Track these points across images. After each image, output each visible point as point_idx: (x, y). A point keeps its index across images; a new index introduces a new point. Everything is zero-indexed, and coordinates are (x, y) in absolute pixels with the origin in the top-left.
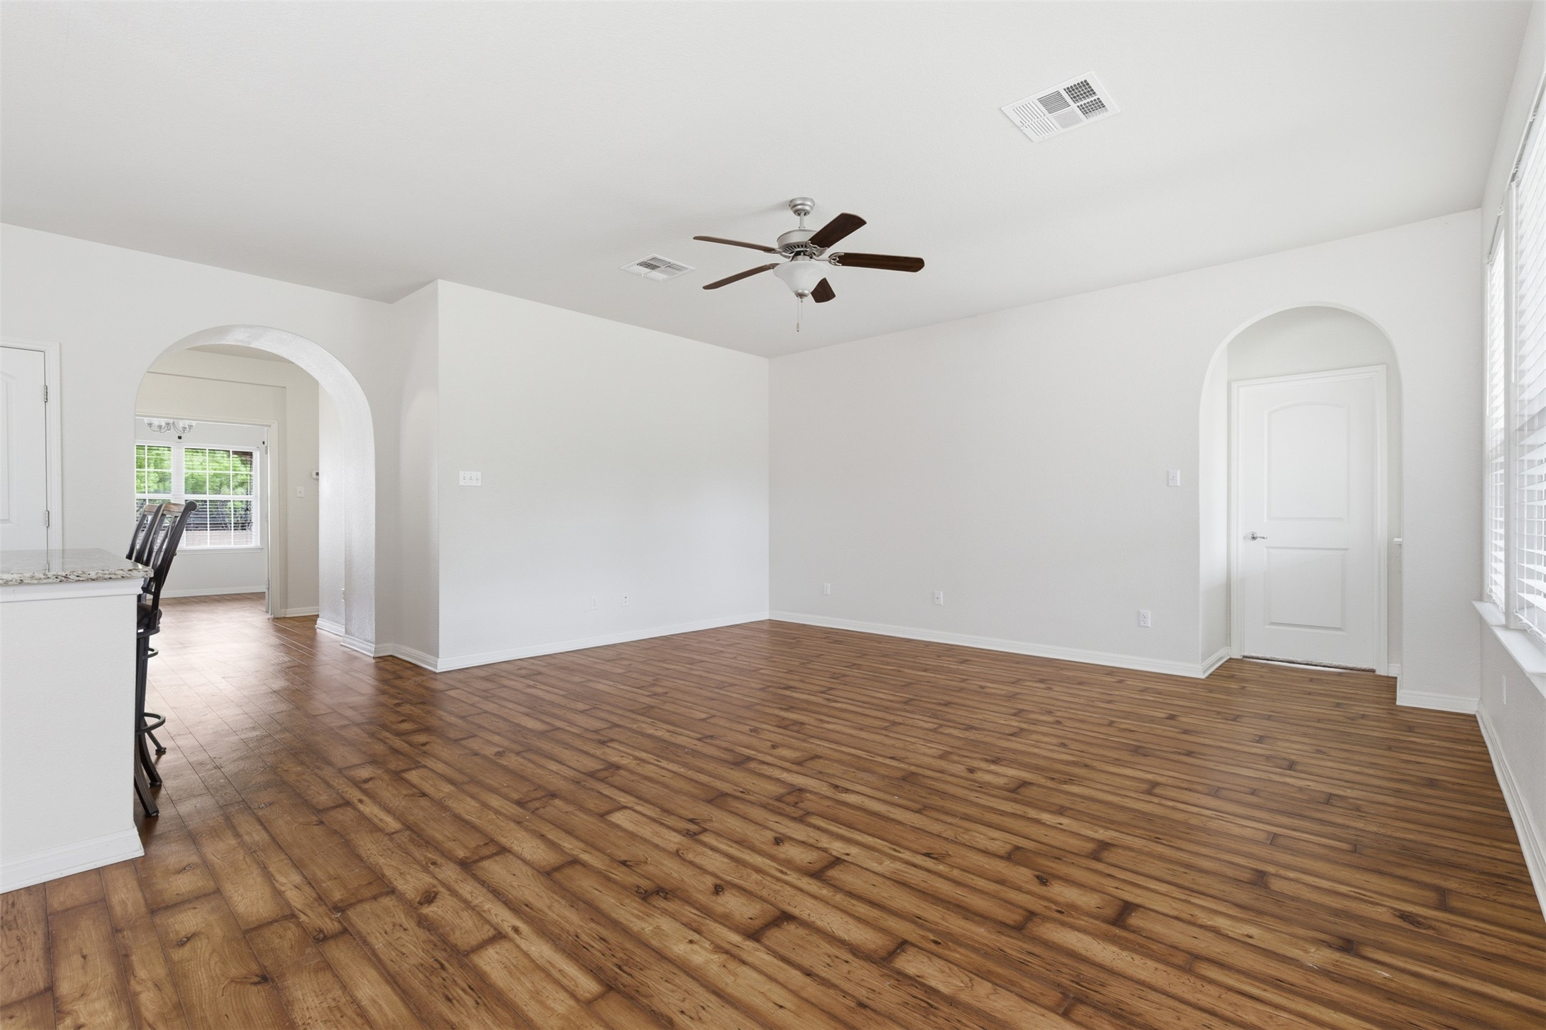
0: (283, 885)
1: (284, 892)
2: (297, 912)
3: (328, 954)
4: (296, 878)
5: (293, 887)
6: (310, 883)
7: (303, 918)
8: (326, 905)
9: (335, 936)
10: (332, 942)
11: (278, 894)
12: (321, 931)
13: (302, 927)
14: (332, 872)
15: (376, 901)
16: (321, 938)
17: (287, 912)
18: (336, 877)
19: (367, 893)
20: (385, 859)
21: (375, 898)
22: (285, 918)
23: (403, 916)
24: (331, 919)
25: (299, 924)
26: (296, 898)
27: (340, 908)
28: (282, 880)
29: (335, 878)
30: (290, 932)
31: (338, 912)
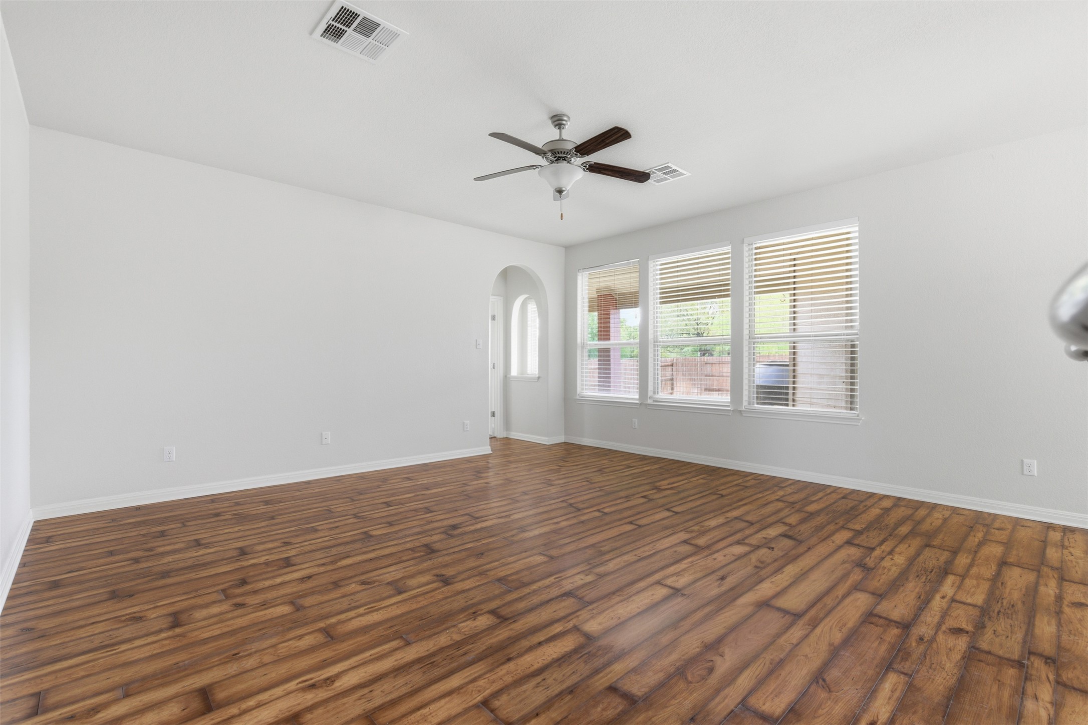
0: (1046, 709)
1: (1051, 703)
2: (1053, 683)
3: (1054, 651)
4: (1030, 705)
5: (1039, 700)
6: (1023, 693)
7: (1051, 677)
8: (1027, 672)
9: (1040, 655)
10: (1046, 653)
11: (1057, 705)
12: (1046, 663)
13: (1057, 673)
14: (995, 688)
15: (990, 651)
16: (1049, 660)
17: (1060, 688)
18: (997, 682)
19: (990, 658)
20: (945, 665)
21: (989, 653)
22: (1065, 685)
23: (987, 636)
24: (1032, 663)
25: (1058, 675)
26: (1046, 693)
27: (1020, 664)
28: (1043, 714)
29: (999, 681)
30: (1069, 676)
31: (1023, 663)
